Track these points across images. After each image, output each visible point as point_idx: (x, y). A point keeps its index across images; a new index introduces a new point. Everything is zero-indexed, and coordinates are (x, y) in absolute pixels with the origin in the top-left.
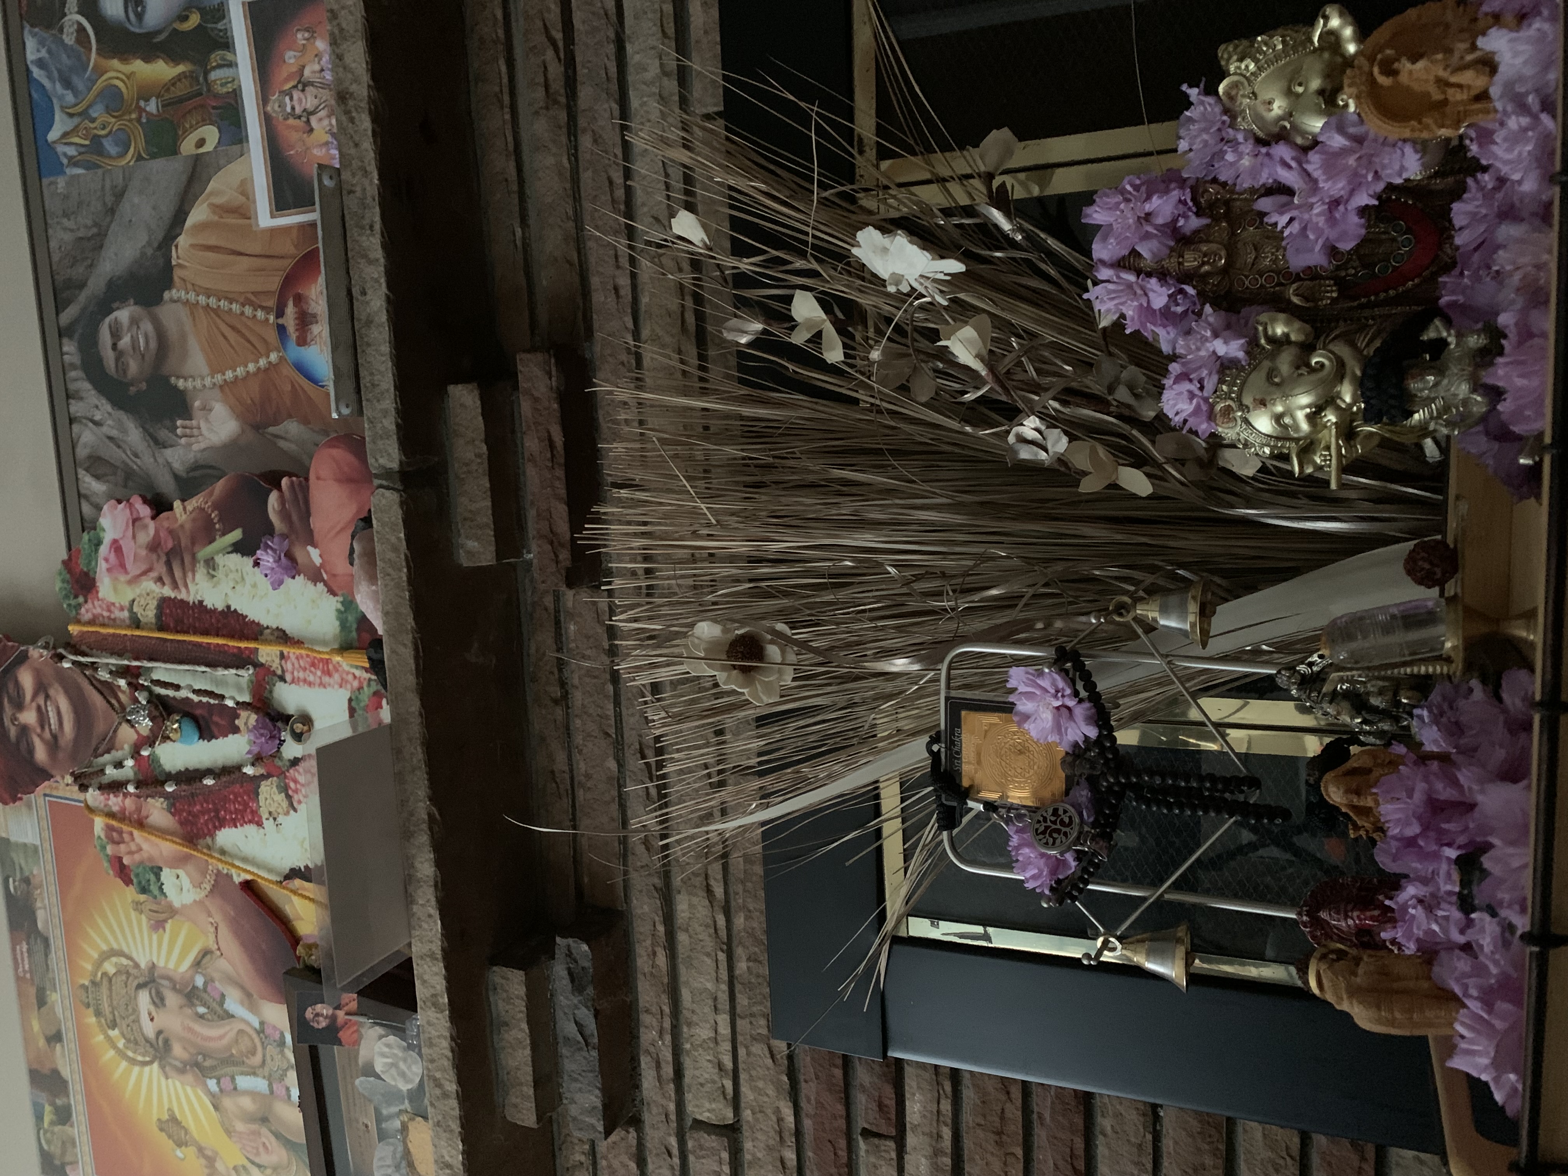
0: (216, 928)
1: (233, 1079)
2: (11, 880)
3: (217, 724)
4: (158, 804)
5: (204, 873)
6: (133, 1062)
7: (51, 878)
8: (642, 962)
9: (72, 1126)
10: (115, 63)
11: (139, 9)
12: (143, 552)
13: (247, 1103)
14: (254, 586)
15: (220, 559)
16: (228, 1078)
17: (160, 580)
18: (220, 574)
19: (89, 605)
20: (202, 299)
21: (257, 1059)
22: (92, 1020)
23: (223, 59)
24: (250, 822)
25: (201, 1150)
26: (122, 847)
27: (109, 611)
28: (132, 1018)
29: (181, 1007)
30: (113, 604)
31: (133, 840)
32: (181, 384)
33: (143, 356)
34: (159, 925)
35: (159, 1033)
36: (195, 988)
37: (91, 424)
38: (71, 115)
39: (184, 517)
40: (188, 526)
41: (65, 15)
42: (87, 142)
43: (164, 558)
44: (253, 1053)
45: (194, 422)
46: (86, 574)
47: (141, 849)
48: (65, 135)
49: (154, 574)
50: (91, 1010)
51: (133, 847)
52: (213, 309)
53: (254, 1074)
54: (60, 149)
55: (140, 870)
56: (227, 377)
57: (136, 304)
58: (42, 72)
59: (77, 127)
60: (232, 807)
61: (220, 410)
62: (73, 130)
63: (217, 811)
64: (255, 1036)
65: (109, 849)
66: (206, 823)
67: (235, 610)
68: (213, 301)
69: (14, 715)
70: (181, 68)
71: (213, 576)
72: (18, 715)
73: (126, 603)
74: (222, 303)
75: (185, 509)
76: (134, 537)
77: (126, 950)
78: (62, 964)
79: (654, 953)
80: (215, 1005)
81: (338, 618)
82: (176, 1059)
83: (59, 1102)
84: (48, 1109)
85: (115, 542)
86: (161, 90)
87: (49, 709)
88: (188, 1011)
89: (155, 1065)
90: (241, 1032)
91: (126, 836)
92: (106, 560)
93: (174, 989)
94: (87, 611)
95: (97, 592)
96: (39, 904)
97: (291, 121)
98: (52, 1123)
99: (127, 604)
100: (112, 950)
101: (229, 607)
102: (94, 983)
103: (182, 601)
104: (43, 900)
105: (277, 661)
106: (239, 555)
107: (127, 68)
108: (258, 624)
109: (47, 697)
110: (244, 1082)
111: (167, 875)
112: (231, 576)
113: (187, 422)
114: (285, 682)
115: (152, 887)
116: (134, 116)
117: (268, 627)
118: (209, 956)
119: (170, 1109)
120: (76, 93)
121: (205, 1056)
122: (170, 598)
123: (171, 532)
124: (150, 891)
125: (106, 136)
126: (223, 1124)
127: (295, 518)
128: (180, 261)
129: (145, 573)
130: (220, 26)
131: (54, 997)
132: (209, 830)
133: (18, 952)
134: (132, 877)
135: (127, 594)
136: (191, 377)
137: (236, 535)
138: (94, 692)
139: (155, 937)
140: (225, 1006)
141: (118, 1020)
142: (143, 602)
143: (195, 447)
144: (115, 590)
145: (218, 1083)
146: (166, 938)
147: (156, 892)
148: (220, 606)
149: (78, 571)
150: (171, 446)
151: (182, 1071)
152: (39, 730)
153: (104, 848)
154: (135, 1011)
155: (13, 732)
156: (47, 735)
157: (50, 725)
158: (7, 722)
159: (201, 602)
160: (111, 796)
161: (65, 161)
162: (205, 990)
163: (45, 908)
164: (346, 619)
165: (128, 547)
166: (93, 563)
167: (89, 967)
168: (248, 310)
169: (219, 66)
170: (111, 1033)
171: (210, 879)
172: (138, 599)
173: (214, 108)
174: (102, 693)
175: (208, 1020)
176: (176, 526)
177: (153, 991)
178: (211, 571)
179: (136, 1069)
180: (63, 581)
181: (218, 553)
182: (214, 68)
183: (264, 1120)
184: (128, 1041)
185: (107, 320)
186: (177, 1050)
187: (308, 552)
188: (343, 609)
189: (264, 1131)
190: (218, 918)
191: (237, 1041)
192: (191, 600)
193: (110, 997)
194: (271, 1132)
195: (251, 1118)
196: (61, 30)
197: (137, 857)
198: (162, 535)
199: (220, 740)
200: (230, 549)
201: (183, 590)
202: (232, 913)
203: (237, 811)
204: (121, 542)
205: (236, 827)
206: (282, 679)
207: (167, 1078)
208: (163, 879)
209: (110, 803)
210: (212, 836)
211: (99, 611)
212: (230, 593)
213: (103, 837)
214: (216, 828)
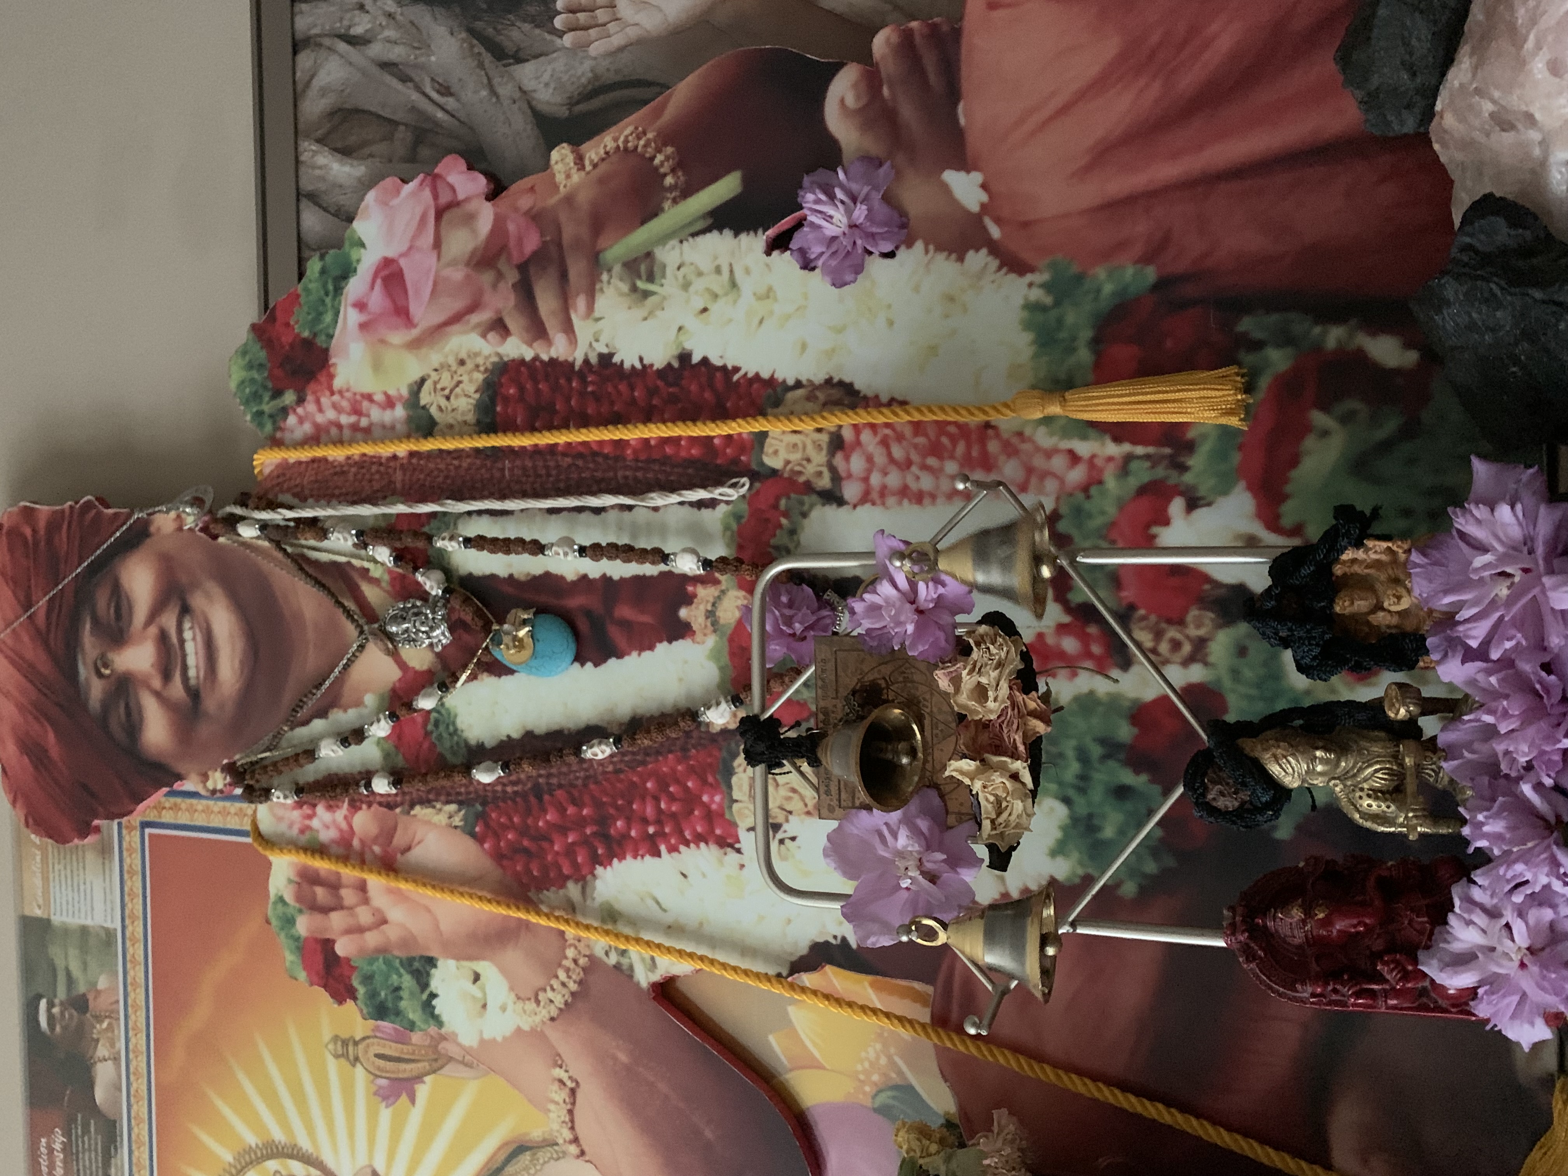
0: (573, 1092)
3: (625, 624)
4: (441, 819)
5: (550, 969)
7: (138, 996)
12: (457, 274)
14: (768, 294)
15: (669, 254)
17: (499, 326)
18: (668, 287)
19: (310, 406)
24: (699, 839)
26: (337, 919)
27: (357, 411)
30: (369, 397)
31: (366, 901)
34: (397, 1089)
37: (343, 46)
39: (576, 178)
40: (584, 198)
43: (512, 276)
46: (308, 344)
47: (383, 921)
49: (484, 316)
51: (364, 916)
55: (379, 965)
60: (649, 811)
63: (603, 821)
65: (302, 924)
66: (570, 852)
67: (705, 361)
69: (103, 656)
71: (646, 294)
72: (111, 656)
73: (400, 387)
75: (580, 160)
76: (437, 244)
77: (304, 1143)
81: (1027, 326)
85: (387, 262)
87: (188, 635)
91: (348, 896)
92: (361, 306)
94: (301, 421)
95: (331, 377)
96: (102, 1051)
99: (405, 392)
100: (271, 1144)
101: (684, 356)
105: (819, 458)
106: (728, 233)
108: (771, 382)
109: (185, 610)
111: (447, 976)
112: (699, 285)
114: (840, 502)
115: (403, 1004)
117: (798, 384)
122: (522, 362)
123: (536, 217)
124: (398, 1013)
129: (456, 319)
132: (575, 866)
134: (355, 983)
135: (406, 370)
137: (723, 189)
139: (385, 1115)
142: (446, 381)
144: (377, 366)
147: (414, 1013)
148: (661, 359)
149: (286, 339)
150: (536, 57)
152: (157, 683)
153: (290, 921)
155: (96, 690)
156: (177, 690)
157: (185, 668)
158: (84, 671)
159: (606, 359)
160: (320, 809)
164: (1060, 321)
165: (420, 269)
166: (328, 318)
171: (566, 979)
172: (434, 376)
174: (323, 588)
176: (553, 201)
178: (641, 284)
180: (250, 366)
181: (663, 239)
187: (946, 189)
188: (1048, 300)
190: (580, 1067)
192: (578, 357)
197: (372, 939)
198: (511, 227)
199: (632, 658)
200: (701, 225)
201: (559, 338)
203: (662, 818)
204: (403, 262)
205: (658, 854)
206: (833, 497)
208: (436, 984)
209: (315, 823)
210: (583, 878)
211: (331, 414)
212: (692, 323)
213: (289, 898)
214: (597, 860)
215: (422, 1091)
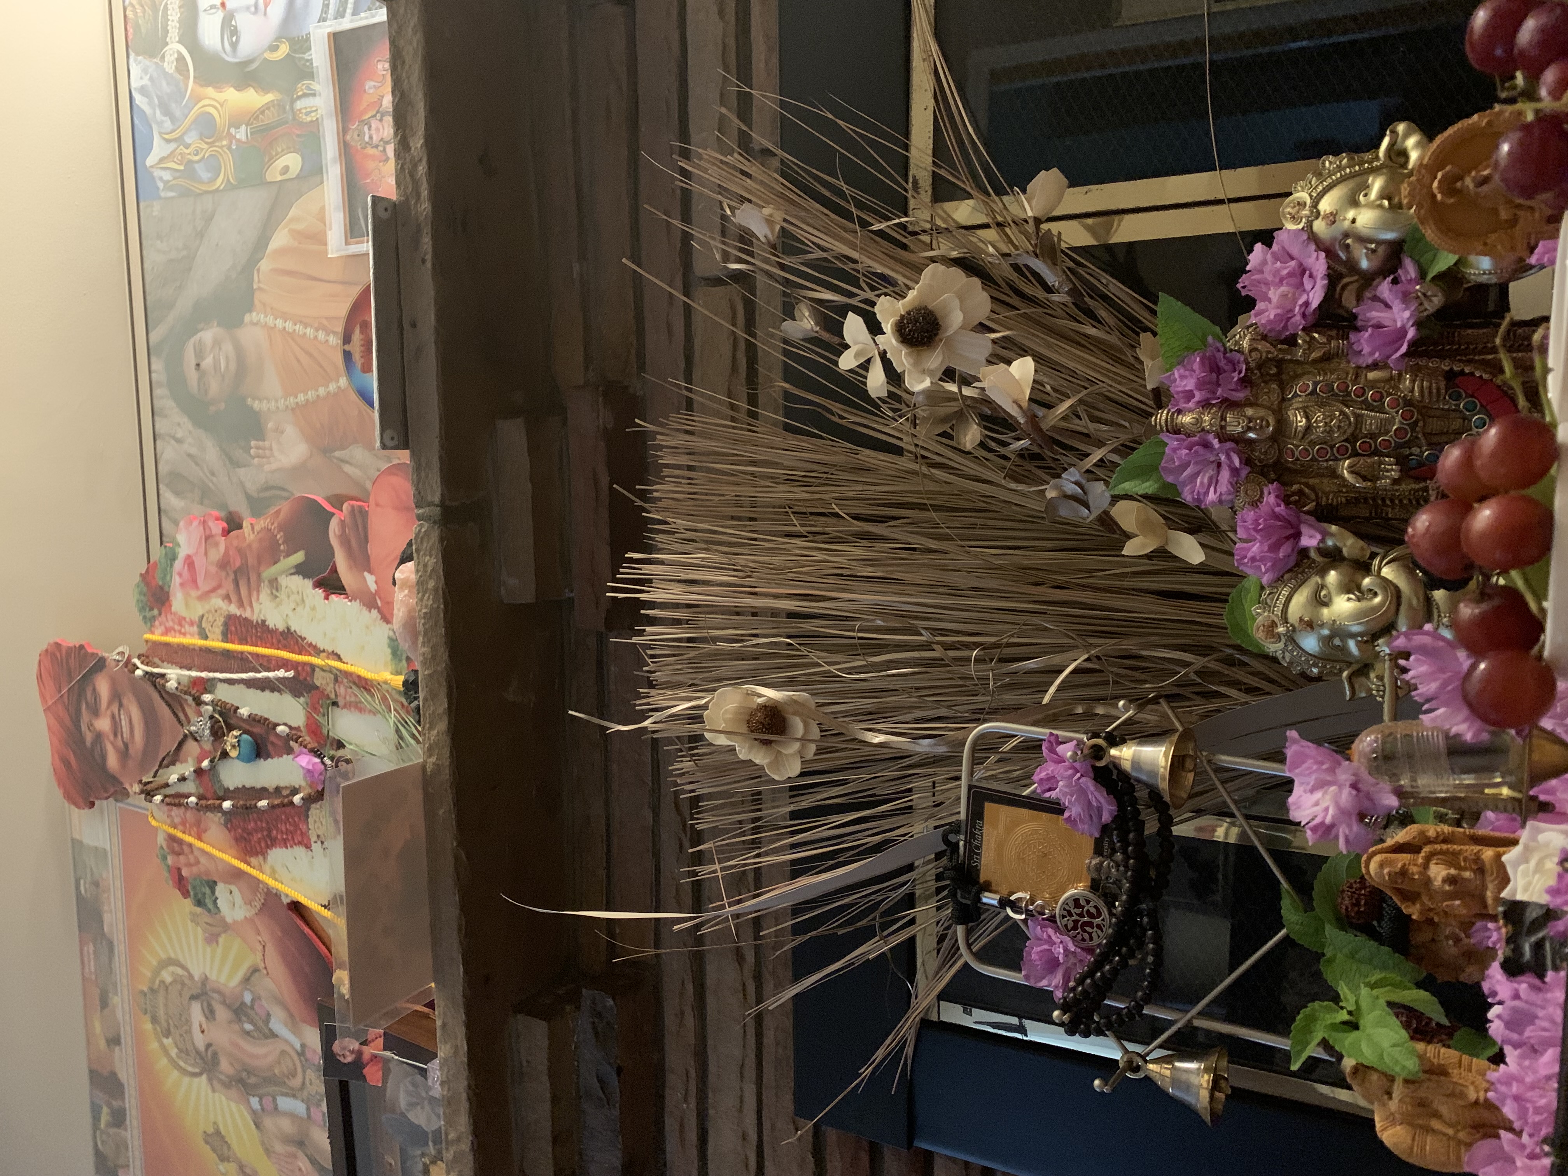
0: (264, 947)
1: (274, 1100)
2: (82, 882)
3: (272, 743)
4: (216, 819)
5: (255, 891)
6: (184, 1072)
7: (118, 883)
8: (670, 1021)
9: (126, 1130)
10: (210, 91)
11: (234, 39)
12: (213, 569)
13: (286, 1125)
14: (313, 608)
15: (284, 581)
16: (271, 1099)
17: (227, 597)
18: (282, 595)
19: (165, 616)
20: (279, 323)
21: (296, 1082)
22: (148, 1026)
23: (308, 88)
24: (300, 843)
25: (241, 1167)
26: (182, 857)
27: (180, 625)
28: (185, 1028)
29: (230, 1022)
30: (184, 618)
31: (192, 852)
32: (256, 405)
33: (223, 377)
34: (212, 939)
35: (209, 1046)
36: (243, 1004)
37: (173, 442)
38: (168, 141)
39: (252, 537)
40: (255, 546)
41: (167, 44)
42: (182, 168)
43: (232, 576)
44: (294, 1075)
45: (267, 443)
46: (162, 588)
47: (198, 862)
48: (162, 160)
49: (222, 592)
50: (148, 1017)
51: (192, 859)
52: (289, 333)
53: (294, 1096)
54: (157, 173)
55: (198, 882)
56: (298, 400)
57: (219, 325)
58: (145, 100)
59: (173, 152)
60: (284, 829)
61: (291, 431)
62: (169, 156)
63: (269, 831)
64: (296, 1057)
65: (170, 860)
66: (259, 842)
67: (294, 631)
68: (289, 326)
69: (90, 721)
70: (270, 97)
71: (276, 597)
72: (94, 722)
73: (195, 618)
74: (297, 327)
75: (253, 529)
76: (206, 554)
77: (182, 960)
78: (124, 971)
79: (682, 1013)
80: (260, 1023)
81: (389, 646)
82: (221, 1073)
83: (116, 1104)
84: (105, 1110)
85: (188, 557)
86: (252, 118)
87: (122, 717)
88: (236, 1027)
89: (204, 1077)
90: (283, 1052)
91: (185, 848)
92: (180, 575)
93: (224, 1003)
94: (161, 622)
95: (170, 606)
96: (106, 908)
97: (370, 151)
98: (108, 1125)
99: (197, 619)
100: (169, 959)
101: (288, 629)
102: (152, 990)
103: (246, 619)
104: (110, 904)
105: (331, 685)
106: (300, 577)
107: (221, 96)
108: (315, 647)
109: (121, 705)
110: (285, 1103)
111: (221, 890)
112: (293, 597)
113: (261, 443)
114: (338, 707)
115: (207, 901)
116: (224, 143)
117: (324, 651)
118: (257, 974)
119: (215, 1123)
120: (173, 119)
121: (249, 1073)
123: (239, 550)
124: (205, 905)
125: (198, 162)
126: (263, 1143)
127: (353, 542)
128: (261, 285)
129: (214, 590)
130: (306, 56)
131: (115, 1000)
132: (261, 848)
133: (85, 952)
134: (190, 889)
135: (198, 609)
136: (268, 399)
137: (299, 557)
138: (163, 704)
139: (209, 949)
140: (271, 1025)
141: (172, 1029)
142: (211, 619)
143: (267, 468)
144: (187, 605)
145: (261, 1101)
146: (219, 950)
147: (211, 906)
148: (281, 627)
149: (154, 584)
150: (244, 466)
151: (227, 1085)
152: (112, 737)
153: (165, 858)
154: (188, 1022)
155: (89, 737)
156: (120, 743)
157: (122, 733)
158: (84, 728)
159: (264, 622)
161: (161, 185)
162: (252, 1008)
163: (111, 911)
165: (200, 563)
166: (168, 577)
167: (149, 974)
168: (321, 335)
169: (305, 95)
170: (165, 1041)
171: (260, 898)
172: (206, 615)
173: (298, 136)
174: (169, 705)
175: (253, 1037)
176: (244, 545)
177: (205, 1004)
178: (274, 592)
179: (186, 1080)
180: (141, 593)
182: (299, 97)
183: (301, 1144)
184: (180, 1050)
185: (192, 341)
186: (225, 1066)
187: (364, 579)
189: (300, 1154)
190: (266, 936)
191: (279, 1063)
193: (166, 1005)
194: (307, 1156)
195: (288, 1140)
196: (163, 58)
197: (195, 870)
198: (231, 553)
199: (275, 760)
200: (293, 571)
201: (248, 609)
202: (279, 934)
203: (288, 832)
204: (194, 558)
205: (286, 847)
207: (214, 1091)
208: (217, 893)
210: (264, 854)
211: (170, 624)
212: (291, 614)
213: (165, 847)
214: (268, 847)
215: (221, 940)
